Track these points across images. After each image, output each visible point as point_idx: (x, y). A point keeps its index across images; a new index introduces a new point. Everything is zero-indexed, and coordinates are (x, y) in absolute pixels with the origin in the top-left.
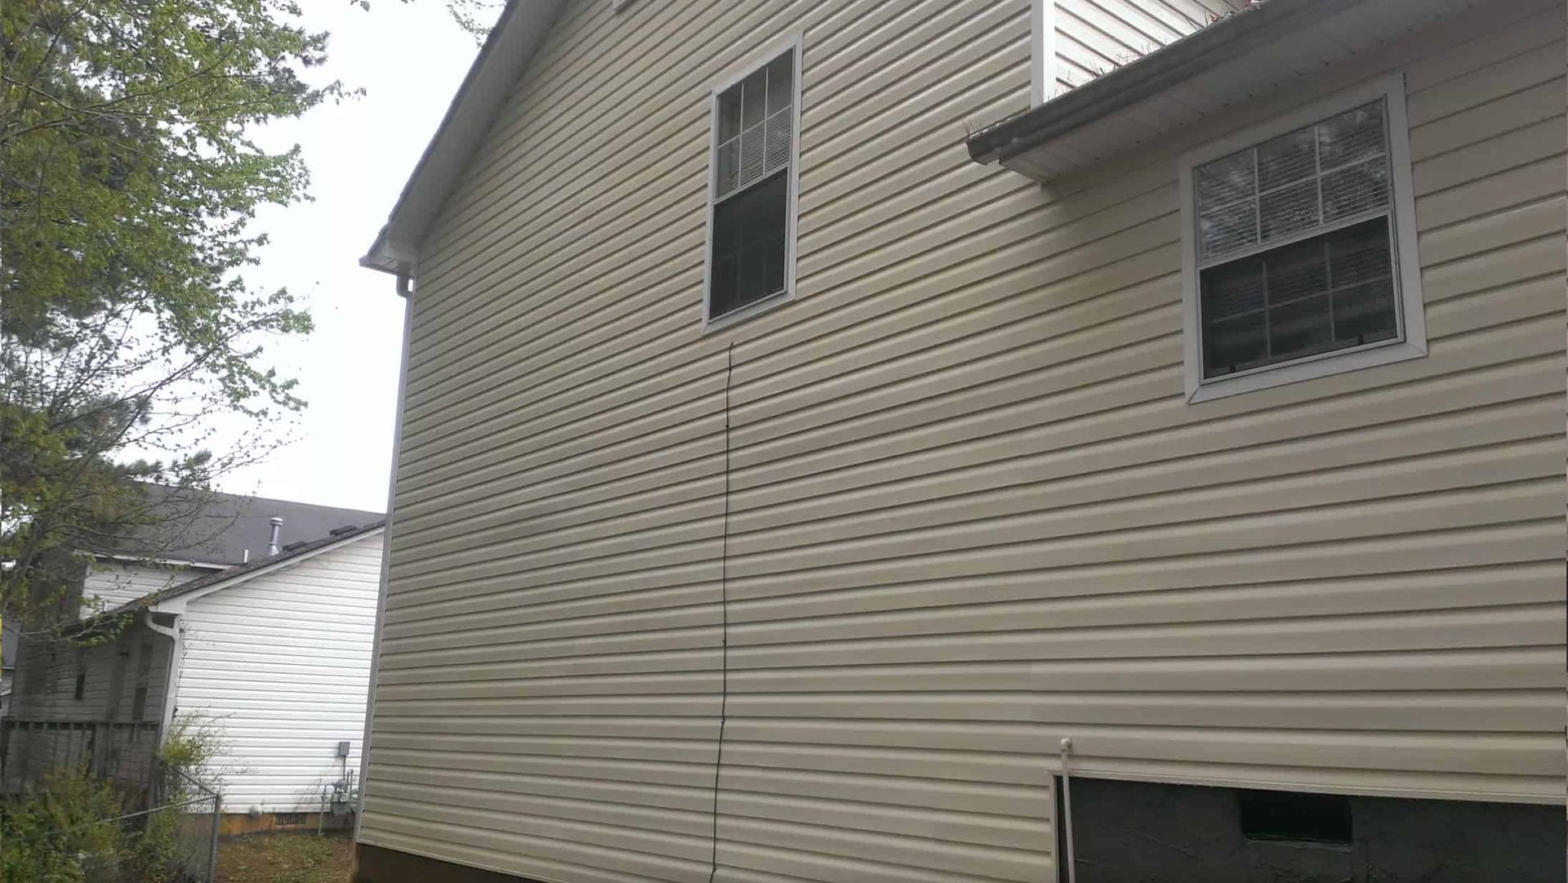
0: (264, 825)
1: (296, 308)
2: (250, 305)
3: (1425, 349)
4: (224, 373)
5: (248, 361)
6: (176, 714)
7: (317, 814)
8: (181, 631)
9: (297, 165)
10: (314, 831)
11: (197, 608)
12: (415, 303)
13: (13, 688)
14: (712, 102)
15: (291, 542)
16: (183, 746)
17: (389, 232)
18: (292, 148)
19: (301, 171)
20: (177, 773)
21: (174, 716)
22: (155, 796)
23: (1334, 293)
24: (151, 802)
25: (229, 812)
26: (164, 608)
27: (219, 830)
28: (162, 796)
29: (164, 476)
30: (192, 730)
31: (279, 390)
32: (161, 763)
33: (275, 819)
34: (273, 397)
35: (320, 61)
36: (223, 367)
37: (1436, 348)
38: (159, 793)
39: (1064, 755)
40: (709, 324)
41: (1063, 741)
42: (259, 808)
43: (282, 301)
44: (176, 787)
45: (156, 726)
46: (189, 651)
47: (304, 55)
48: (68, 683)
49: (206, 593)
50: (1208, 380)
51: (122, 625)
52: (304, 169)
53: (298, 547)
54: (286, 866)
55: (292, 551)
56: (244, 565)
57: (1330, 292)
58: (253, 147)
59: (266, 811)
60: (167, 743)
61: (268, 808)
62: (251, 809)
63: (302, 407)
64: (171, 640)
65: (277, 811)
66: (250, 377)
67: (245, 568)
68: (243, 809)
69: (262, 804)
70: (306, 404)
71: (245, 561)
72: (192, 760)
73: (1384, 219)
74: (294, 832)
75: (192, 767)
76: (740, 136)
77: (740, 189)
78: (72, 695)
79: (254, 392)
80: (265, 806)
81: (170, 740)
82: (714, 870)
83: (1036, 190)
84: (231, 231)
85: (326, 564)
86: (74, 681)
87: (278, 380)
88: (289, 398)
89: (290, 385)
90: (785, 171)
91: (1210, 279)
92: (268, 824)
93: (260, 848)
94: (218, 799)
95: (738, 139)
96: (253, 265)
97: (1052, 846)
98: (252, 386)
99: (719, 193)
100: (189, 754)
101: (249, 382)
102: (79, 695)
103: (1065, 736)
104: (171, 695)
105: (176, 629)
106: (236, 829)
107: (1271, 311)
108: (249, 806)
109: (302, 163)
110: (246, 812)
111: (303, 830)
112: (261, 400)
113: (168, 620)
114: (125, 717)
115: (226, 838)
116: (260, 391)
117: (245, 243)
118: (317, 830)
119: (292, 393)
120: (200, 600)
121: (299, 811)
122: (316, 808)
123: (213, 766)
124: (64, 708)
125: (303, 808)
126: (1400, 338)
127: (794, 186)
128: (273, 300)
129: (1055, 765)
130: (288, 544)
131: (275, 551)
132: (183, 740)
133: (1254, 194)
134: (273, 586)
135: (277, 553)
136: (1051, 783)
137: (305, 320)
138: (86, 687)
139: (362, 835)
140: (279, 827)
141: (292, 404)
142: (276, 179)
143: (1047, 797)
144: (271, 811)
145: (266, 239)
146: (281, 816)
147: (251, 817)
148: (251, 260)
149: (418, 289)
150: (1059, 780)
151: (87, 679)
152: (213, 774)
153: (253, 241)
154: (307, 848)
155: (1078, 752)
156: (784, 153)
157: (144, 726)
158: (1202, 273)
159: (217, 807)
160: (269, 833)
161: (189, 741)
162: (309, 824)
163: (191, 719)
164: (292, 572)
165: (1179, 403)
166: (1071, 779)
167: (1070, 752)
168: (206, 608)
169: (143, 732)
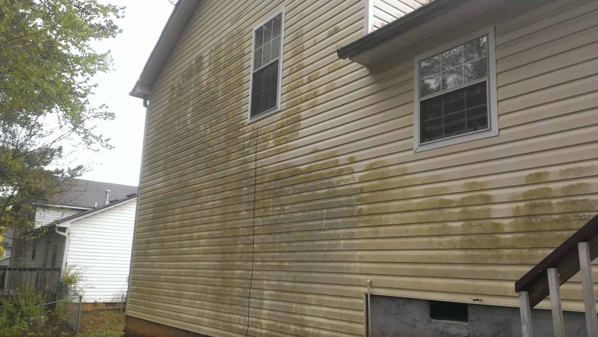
0: (101, 307)
1: (109, 111)
2: (92, 109)
3: (498, 133)
4: (83, 135)
5: (92, 131)
6: (67, 265)
7: (121, 303)
8: (69, 234)
9: (110, 58)
10: (119, 310)
11: (73, 225)
12: (149, 110)
13: (11, 255)
14: (253, 34)
15: (113, 199)
16: (69, 277)
17: (139, 82)
18: (108, 51)
19: (111, 60)
20: (66, 287)
21: (66, 266)
22: (59, 296)
23: (467, 111)
24: (57, 299)
25: (87, 302)
26: (62, 225)
27: (81, 309)
28: (61, 296)
29: (65, 174)
30: (73, 271)
31: (104, 142)
32: (61, 284)
33: (104, 305)
34: (101, 145)
35: (123, 17)
36: (82, 133)
37: (503, 132)
38: (60, 294)
39: (368, 286)
40: (250, 119)
41: (368, 281)
42: (98, 301)
43: (104, 108)
44: (67, 293)
45: (59, 270)
46: (71, 241)
47: (117, 14)
48: (30, 253)
49: (77, 219)
50: (422, 144)
51: (44, 231)
52: (112, 59)
53: (115, 202)
54: (107, 323)
55: (112, 202)
56: (95, 208)
57: (466, 110)
58: (92, 50)
59: (101, 302)
60: (63, 276)
61: (102, 301)
62: (95, 301)
63: (112, 148)
64: (65, 237)
65: (105, 302)
66: (93, 137)
67: (95, 209)
68: (92, 301)
69: (99, 299)
70: (114, 147)
71: (96, 207)
72: (72, 283)
73: (485, 83)
74: (112, 309)
75: (73, 285)
76: (263, 46)
77: (262, 67)
78: (31, 257)
79: (94, 143)
80: (100, 300)
81: (64, 275)
82: (248, 328)
83: (365, 69)
84: (84, 82)
85: (123, 208)
86: (32, 252)
87: (104, 138)
88: (107, 145)
89: (108, 140)
90: (278, 60)
91: (424, 105)
92: (102, 307)
93: (98, 316)
94: (81, 298)
95: (262, 48)
96: (93, 94)
97: (364, 321)
98: (94, 140)
99: (255, 69)
100: (71, 280)
101: (93, 139)
102: (33, 258)
103: (369, 279)
104: (65, 258)
105: (67, 232)
106: (89, 308)
107: (444, 117)
108: (94, 300)
109: (111, 56)
110: (94, 302)
111: (115, 309)
112: (96, 145)
113: (64, 229)
114: (49, 266)
115: (85, 312)
116: (97, 142)
117: (90, 87)
118: (120, 309)
119: (108, 143)
120: (76, 222)
121: (113, 302)
122: (120, 301)
123: (80, 285)
124: (29, 263)
125: (115, 301)
126: (489, 128)
127: (281, 66)
128: (101, 107)
129: (365, 290)
130: (111, 200)
131: (107, 202)
132: (70, 275)
133: (440, 72)
134: (102, 216)
135: (108, 203)
136: (364, 297)
137: (113, 115)
138: (36, 254)
139: (129, 313)
140: (106, 308)
141: (109, 147)
142: (101, 62)
143: (363, 302)
144: (103, 302)
145: (97, 85)
146: (107, 304)
147: (95, 304)
148: (92, 93)
149: (150, 104)
150: (367, 295)
151: (36, 252)
152: (80, 288)
153: (93, 86)
154: (116, 316)
155: (374, 285)
156: (277, 54)
157: (55, 270)
158: (421, 102)
159: (80, 301)
160: (102, 310)
161: (71, 276)
162: (117, 307)
163: (72, 267)
164: (111, 211)
165: (411, 152)
166: (371, 295)
167: (371, 285)
168: (78, 225)
169: (55, 272)
